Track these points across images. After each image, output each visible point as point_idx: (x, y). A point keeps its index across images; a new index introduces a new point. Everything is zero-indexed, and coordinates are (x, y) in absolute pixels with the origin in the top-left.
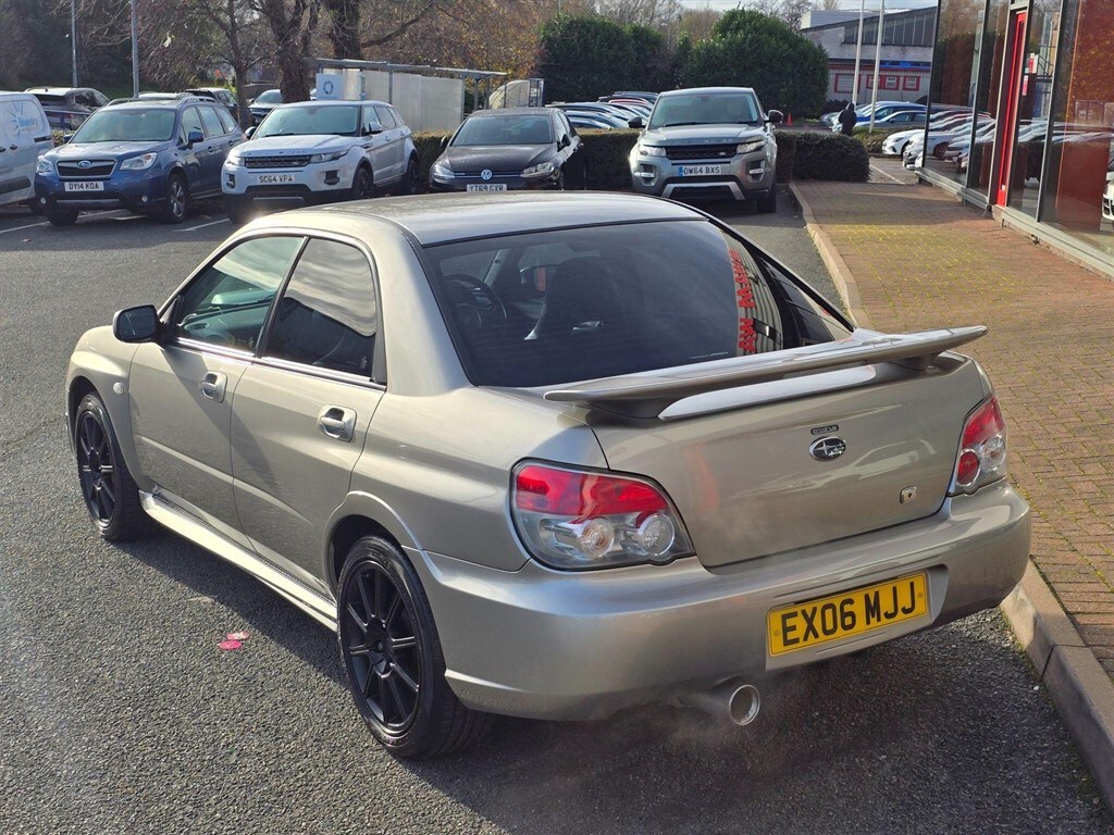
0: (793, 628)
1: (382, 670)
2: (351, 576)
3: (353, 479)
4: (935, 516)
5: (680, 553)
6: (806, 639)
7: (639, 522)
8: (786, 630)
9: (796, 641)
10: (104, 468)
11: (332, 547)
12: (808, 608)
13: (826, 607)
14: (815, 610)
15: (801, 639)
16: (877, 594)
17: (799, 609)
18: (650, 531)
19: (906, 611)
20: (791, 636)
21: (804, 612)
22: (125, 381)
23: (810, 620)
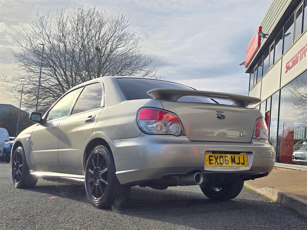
0: (212, 160)
4: (250, 143)
5: (182, 134)
7: (171, 125)
8: (210, 160)
9: (213, 164)
10: (20, 166)
12: (216, 155)
13: (220, 157)
14: (218, 156)
15: (214, 163)
16: (234, 157)
17: (213, 155)
18: (173, 128)
19: (242, 164)
20: (211, 162)
21: (215, 156)
23: (216, 159)
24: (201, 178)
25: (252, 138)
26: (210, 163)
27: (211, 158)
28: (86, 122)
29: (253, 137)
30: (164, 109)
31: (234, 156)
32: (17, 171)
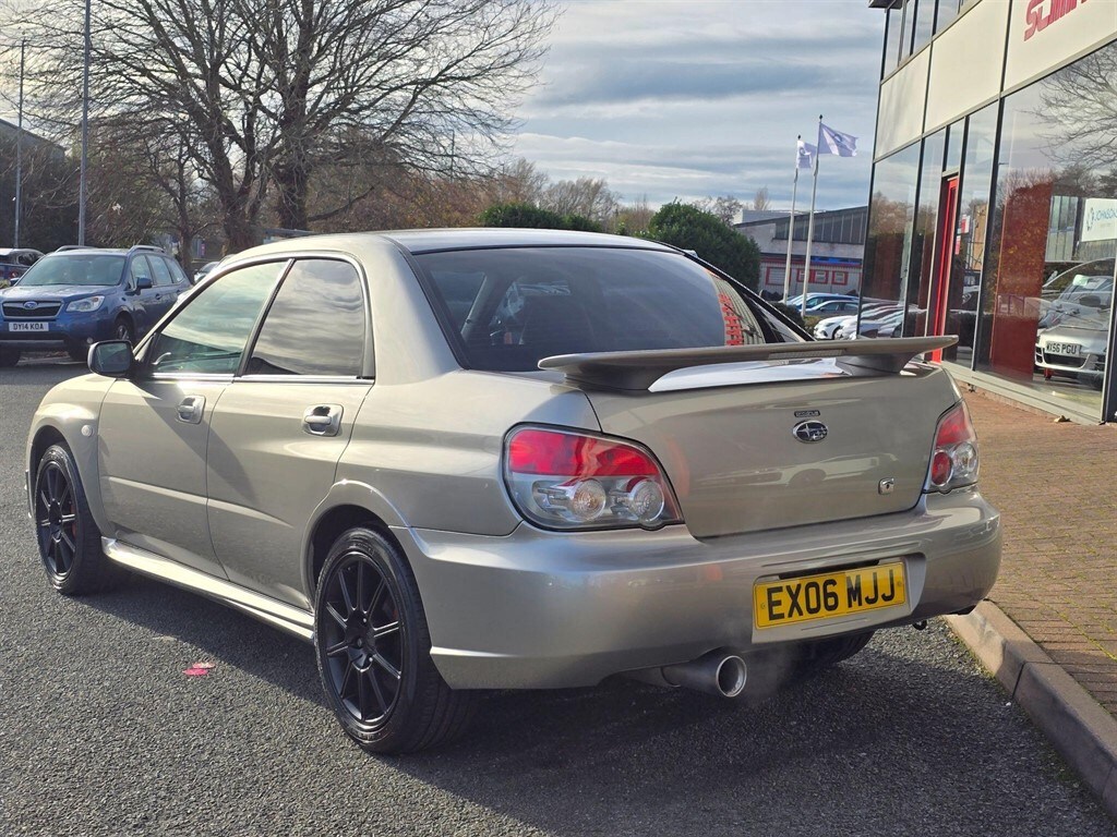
0: (779, 603)
1: (362, 665)
2: (332, 573)
3: (338, 469)
4: (913, 511)
5: (669, 520)
6: (790, 615)
7: (630, 487)
8: (772, 604)
9: (781, 616)
10: (66, 518)
11: (312, 546)
12: (793, 583)
13: (809, 585)
14: (799, 586)
15: (786, 615)
16: (858, 577)
17: (784, 584)
18: (639, 498)
19: (886, 598)
20: (776, 610)
21: (788, 588)
22: (94, 424)
23: (794, 597)
24: (740, 672)
25: (923, 492)
26: (772, 617)
27: (775, 597)
28: (306, 426)
29: (927, 488)
30: (602, 434)
31: (858, 573)
32: (55, 533)
